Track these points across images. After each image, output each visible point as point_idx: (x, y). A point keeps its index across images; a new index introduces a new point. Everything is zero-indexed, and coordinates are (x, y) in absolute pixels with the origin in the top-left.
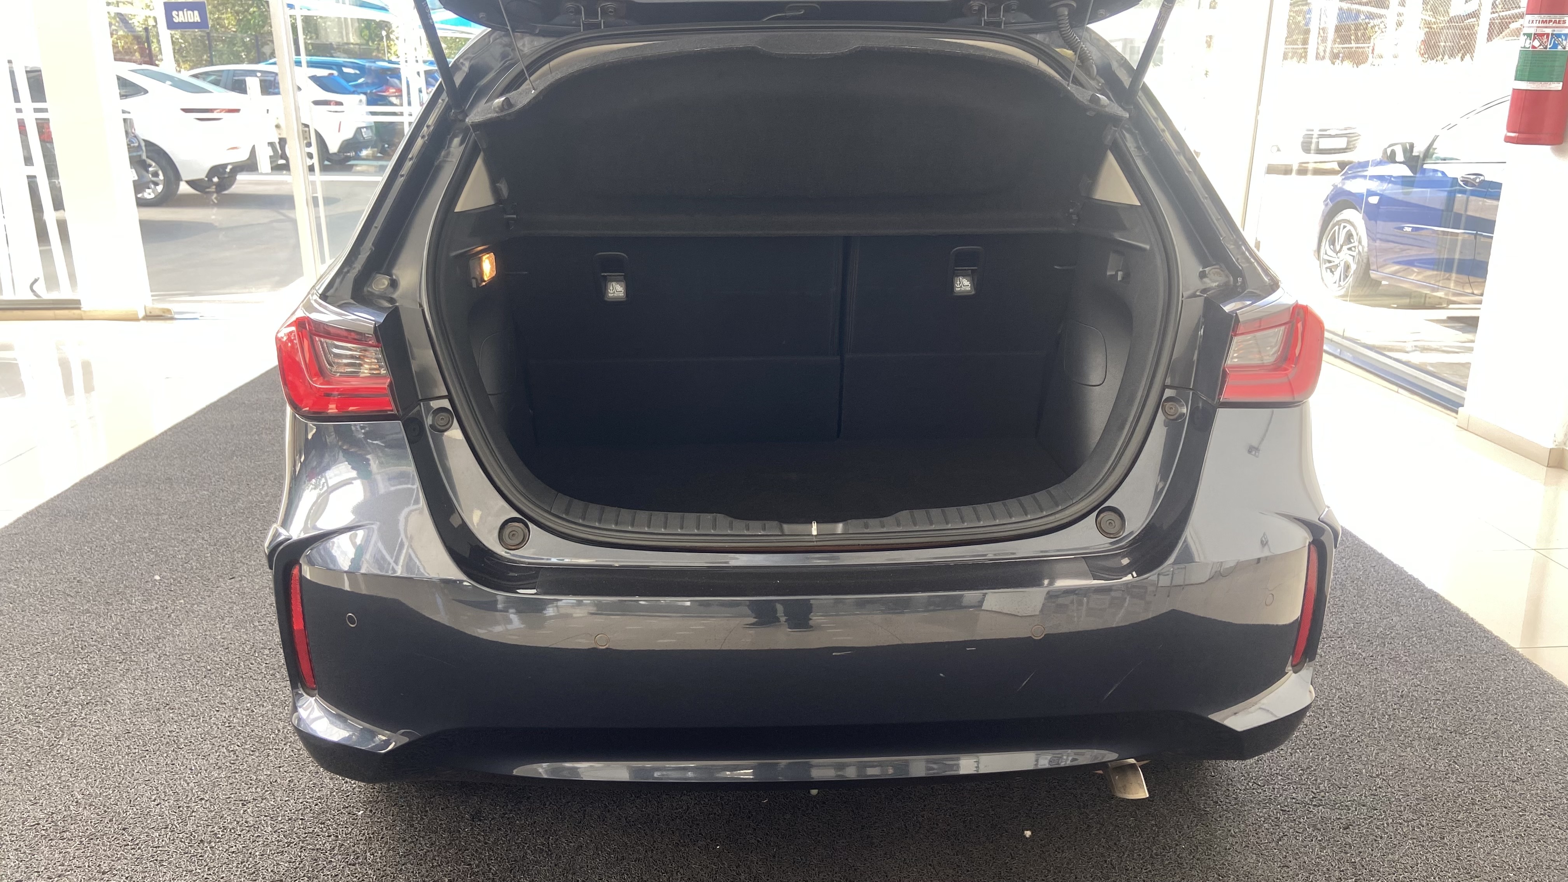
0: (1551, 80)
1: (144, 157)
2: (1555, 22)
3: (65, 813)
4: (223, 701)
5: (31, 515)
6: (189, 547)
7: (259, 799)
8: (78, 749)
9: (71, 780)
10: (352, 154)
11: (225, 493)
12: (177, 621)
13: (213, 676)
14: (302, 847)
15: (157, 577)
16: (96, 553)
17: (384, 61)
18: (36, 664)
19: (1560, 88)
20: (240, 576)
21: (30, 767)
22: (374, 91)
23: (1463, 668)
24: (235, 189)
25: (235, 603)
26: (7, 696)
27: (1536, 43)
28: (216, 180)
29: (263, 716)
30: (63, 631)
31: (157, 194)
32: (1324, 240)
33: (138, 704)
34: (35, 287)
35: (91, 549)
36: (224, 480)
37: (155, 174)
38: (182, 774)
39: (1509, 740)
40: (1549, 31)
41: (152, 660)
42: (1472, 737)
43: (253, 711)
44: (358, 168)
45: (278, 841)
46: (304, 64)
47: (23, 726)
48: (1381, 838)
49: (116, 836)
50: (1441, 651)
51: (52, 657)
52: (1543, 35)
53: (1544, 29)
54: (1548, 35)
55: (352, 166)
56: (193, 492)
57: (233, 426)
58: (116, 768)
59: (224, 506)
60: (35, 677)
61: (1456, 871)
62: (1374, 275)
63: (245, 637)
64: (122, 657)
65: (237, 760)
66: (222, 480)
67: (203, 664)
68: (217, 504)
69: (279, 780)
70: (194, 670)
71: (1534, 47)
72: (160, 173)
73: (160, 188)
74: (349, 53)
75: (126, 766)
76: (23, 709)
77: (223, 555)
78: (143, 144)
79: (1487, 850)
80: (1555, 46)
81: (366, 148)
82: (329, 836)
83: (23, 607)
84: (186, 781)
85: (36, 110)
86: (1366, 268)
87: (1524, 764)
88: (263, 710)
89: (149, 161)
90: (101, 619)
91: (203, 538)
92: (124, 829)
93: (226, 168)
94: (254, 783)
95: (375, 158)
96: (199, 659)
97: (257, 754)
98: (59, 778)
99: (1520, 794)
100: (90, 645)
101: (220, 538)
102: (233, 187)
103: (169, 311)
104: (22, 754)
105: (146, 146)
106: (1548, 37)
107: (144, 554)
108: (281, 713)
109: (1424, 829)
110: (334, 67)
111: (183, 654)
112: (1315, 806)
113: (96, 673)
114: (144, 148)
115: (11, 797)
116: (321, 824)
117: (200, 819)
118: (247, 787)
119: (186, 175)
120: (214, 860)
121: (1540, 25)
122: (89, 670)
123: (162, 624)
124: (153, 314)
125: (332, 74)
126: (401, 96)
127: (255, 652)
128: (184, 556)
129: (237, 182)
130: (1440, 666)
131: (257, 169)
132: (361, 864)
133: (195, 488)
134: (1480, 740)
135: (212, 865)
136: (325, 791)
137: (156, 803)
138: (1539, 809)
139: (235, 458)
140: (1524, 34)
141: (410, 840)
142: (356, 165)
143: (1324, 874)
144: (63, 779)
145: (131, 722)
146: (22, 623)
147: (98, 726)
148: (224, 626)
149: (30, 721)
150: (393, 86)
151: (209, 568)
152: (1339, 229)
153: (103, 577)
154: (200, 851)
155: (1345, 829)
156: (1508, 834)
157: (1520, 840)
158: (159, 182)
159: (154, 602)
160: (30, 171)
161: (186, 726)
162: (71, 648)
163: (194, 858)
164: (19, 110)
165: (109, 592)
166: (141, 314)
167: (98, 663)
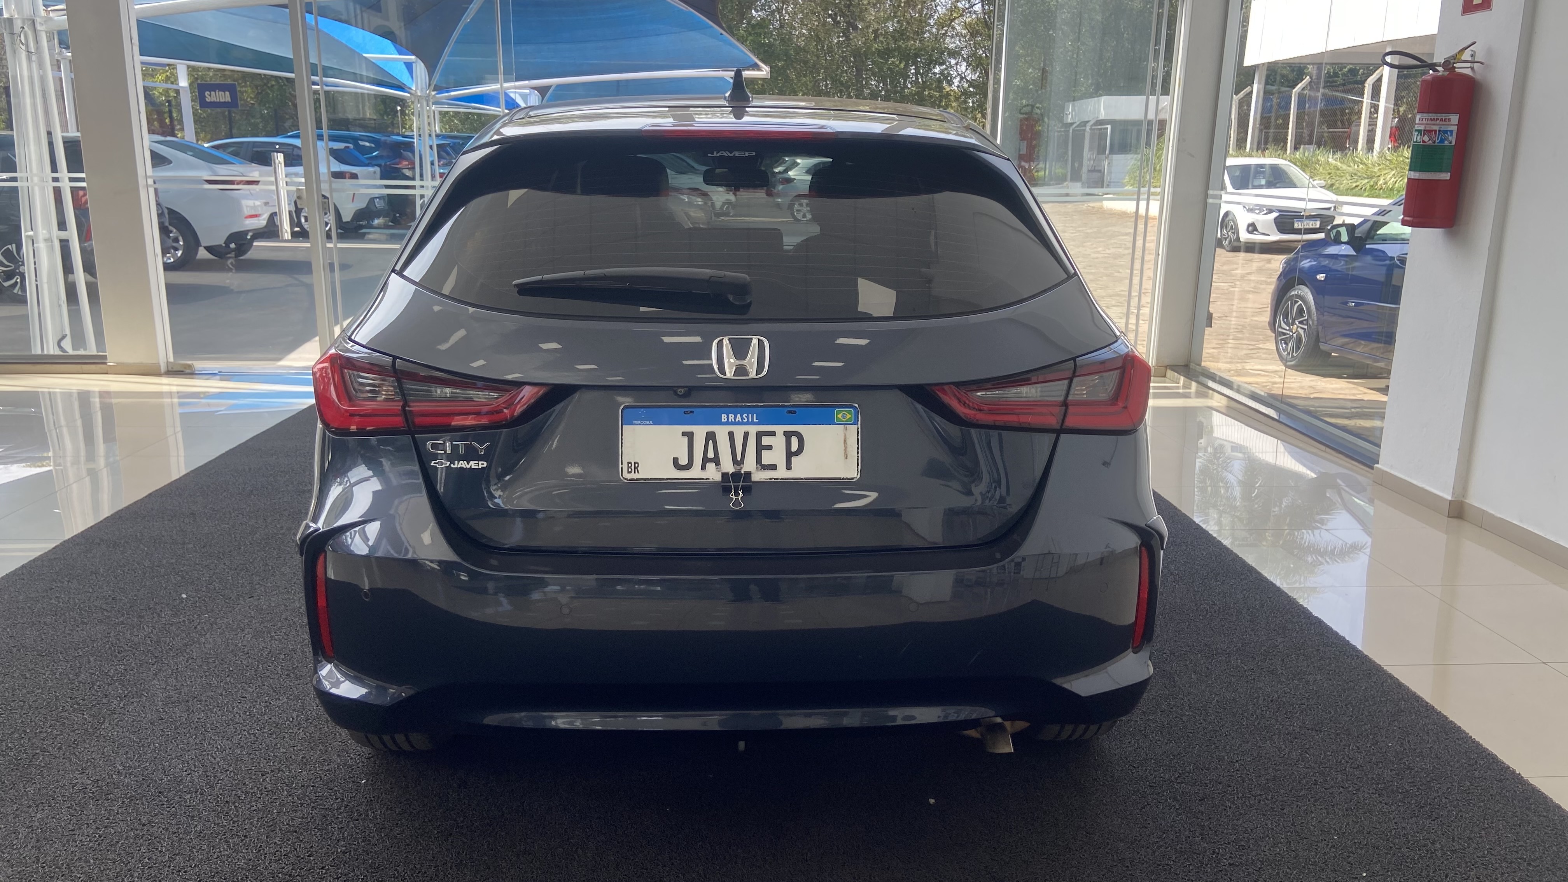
0: (1441, 171)
1: (167, 224)
2: (1441, 120)
3: (109, 780)
4: (244, 695)
5: (68, 543)
6: (212, 572)
7: (277, 771)
8: (118, 732)
9: (113, 755)
10: (364, 223)
11: (244, 527)
12: (203, 631)
13: (235, 676)
14: (313, 807)
15: (184, 596)
16: (128, 576)
17: (398, 134)
18: (78, 665)
19: (1448, 178)
20: (258, 596)
21: (77, 744)
22: (388, 163)
23: (1330, 680)
24: (251, 255)
25: (254, 618)
26: (54, 690)
27: (1426, 138)
28: (233, 246)
29: (279, 707)
30: (101, 639)
31: (176, 258)
32: (1279, 314)
33: (170, 697)
34: (62, 344)
35: (124, 572)
36: (243, 515)
37: (176, 240)
38: (209, 751)
39: (1358, 737)
40: (1436, 128)
41: (180, 663)
42: (1326, 733)
43: (270, 703)
44: (371, 236)
45: (293, 803)
46: (325, 137)
47: (69, 713)
48: (1230, 808)
49: (153, 798)
50: (1314, 667)
51: (91, 659)
52: (1431, 131)
53: (1432, 126)
54: (1435, 131)
55: (365, 234)
56: (216, 525)
57: (250, 469)
58: (152, 746)
59: (243, 537)
60: (77, 675)
61: (1289, 834)
62: (1323, 347)
63: (263, 645)
64: (154, 660)
65: (257, 741)
66: (241, 516)
67: (226, 666)
68: (237, 536)
69: (293, 757)
70: (218, 671)
71: (1424, 142)
72: (181, 238)
73: (179, 253)
74: (365, 128)
75: (161, 745)
76: (69, 700)
77: (242, 578)
78: (166, 211)
79: (1319, 819)
80: (1442, 141)
81: (379, 217)
82: (337, 799)
83: (64, 619)
84: (213, 757)
85: (72, 180)
86: (1316, 340)
87: (1366, 755)
88: (279, 703)
89: (171, 228)
90: (135, 630)
91: (224, 564)
92: (160, 793)
93: (247, 235)
94: (271, 758)
95: (386, 227)
96: (222, 662)
97: (274, 737)
98: (103, 754)
99: (1358, 778)
100: (126, 650)
101: (240, 564)
102: (249, 252)
103: (190, 366)
104: (69, 735)
105: (169, 214)
106: (1435, 133)
107: (172, 577)
108: (295, 705)
109: (1269, 802)
110: (351, 141)
111: (209, 658)
112: (1179, 783)
113: (132, 672)
114: (167, 216)
115: (61, 768)
116: (330, 789)
117: (226, 785)
118: (265, 761)
119: (205, 241)
120: (238, 816)
121: (1429, 122)
122: (126, 670)
123: (189, 633)
124: (174, 370)
125: (348, 147)
126: (413, 168)
127: (272, 656)
128: (207, 579)
129: (253, 248)
130: (1311, 678)
131: (279, 236)
132: (363, 820)
133: (217, 522)
134: (1333, 736)
135: (235, 819)
136: (332, 766)
137: (187, 773)
138: (1371, 789)
139: (253, 496)
140: (1416, 130)
141: (405, 803)
142: (369, 233)
143: (1176, 833)
144: (106, 754)
145: (164, 711)
146: (64, 632)
147: (135, 714)
148: (244, 636)
149: (75, 710)
150: (406, 159)
151: (231, 589)
152: (1292, 303)
153: (135, 595)
154: (226, 809)
155: (1200, 800)
156: (1341, 807)
157: (1350, 812)
158: (179, 247)
159: (182, 616)
160: (63, 235)
161: (213, 715)
162: (109, 652)
163: (220, 815)
164: (56, 180)
165: (141, 608)
166: (163, 369)
167: (133, 665)
